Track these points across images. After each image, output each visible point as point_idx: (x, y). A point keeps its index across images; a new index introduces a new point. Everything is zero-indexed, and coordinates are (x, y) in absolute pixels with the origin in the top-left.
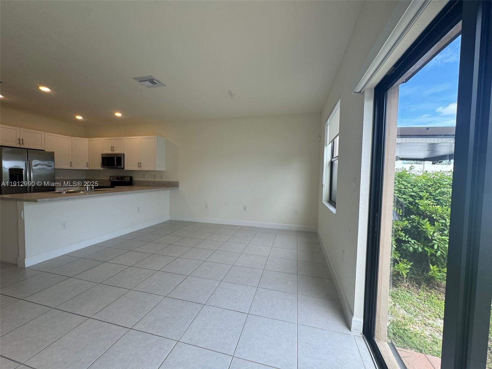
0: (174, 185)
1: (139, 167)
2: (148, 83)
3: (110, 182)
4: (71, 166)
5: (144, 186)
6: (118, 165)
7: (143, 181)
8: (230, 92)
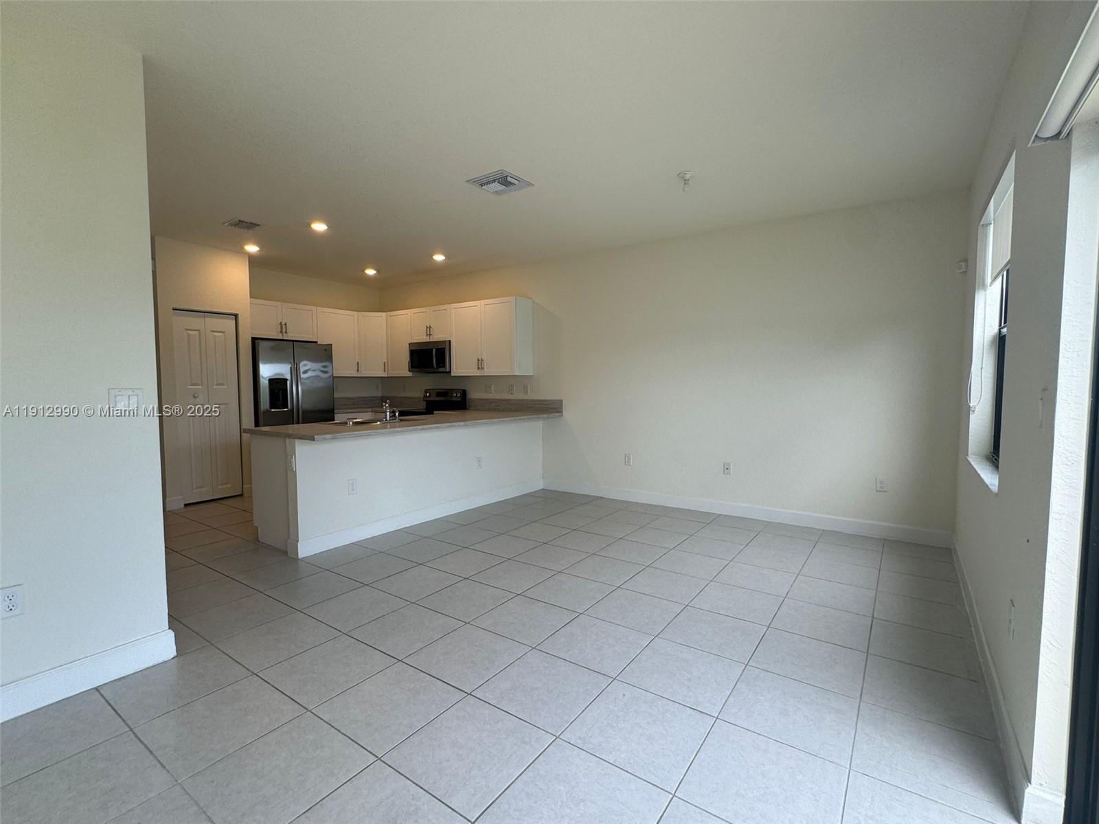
0: (552, 408)
1: (478, 368)
2: (497, 186)
3: (425, 403)
4: (358, 370)
5: (489, 410)
6: (438, 367)
7: (487, 400)
8: (683, 174)
